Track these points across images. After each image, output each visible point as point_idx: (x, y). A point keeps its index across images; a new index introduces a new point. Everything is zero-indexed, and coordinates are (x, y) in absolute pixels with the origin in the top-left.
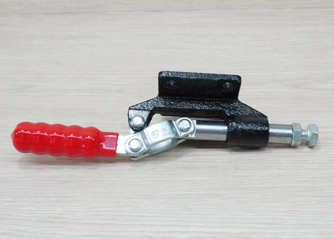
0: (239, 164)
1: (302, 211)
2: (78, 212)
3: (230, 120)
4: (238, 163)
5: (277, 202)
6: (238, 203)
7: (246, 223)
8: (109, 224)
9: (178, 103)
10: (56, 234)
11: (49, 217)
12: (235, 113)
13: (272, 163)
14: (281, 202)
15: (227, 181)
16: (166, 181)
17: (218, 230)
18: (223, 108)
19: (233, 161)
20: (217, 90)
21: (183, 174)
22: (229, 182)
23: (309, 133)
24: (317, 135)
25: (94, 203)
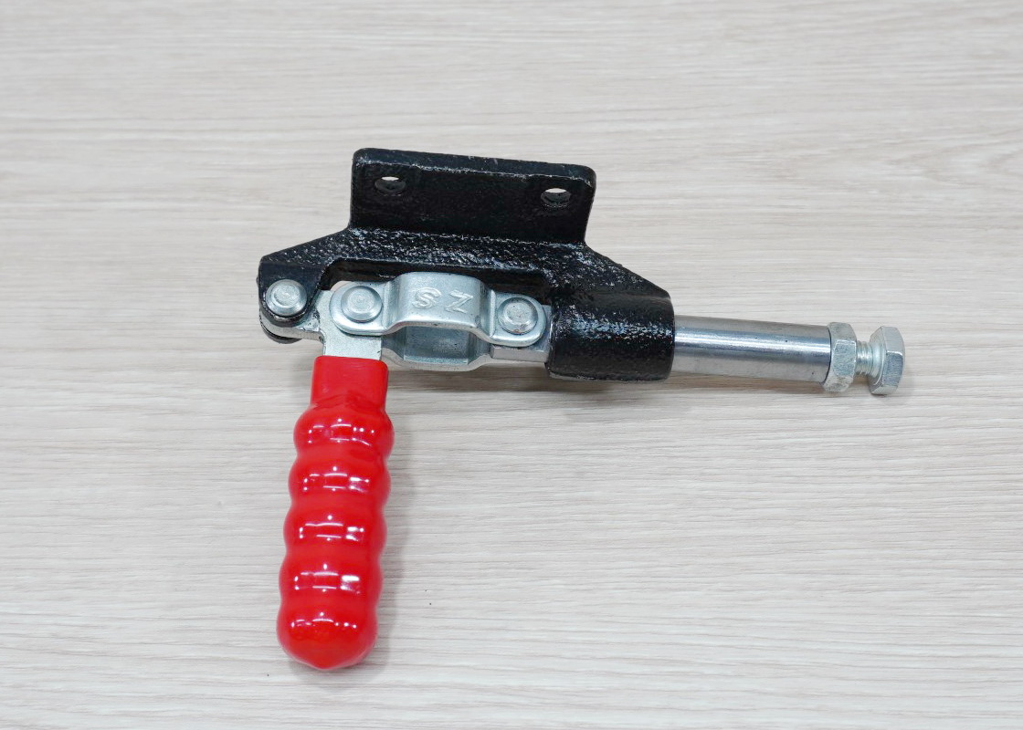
0: (589, 459)
1: (752, 620)
2: (132, 619)
4: (585, 455)
6: (577, 590)
7: (593, 658)
8: (217, 659)
10: (73, 692)
11: (55, 636)
15: (551, 518)
17: (513, 683)
19: (571, 448)
22: (555, 521)
23: (877, 355)
24: (900, 359)
25: (176, 590)
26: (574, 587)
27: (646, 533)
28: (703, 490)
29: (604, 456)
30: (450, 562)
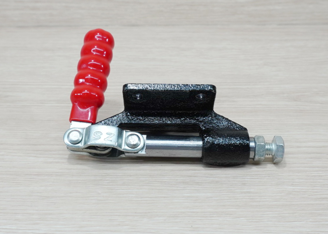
0: (246, 179)
3: (205, 135)
4: (245, 178)
5: (296, 221)
9: (147, 118)
12: (210, 126)
13: (284, 179)
14: (301, 221)
15: (235, 198)
16: (165, 197)
18: (197, 121)
20: (189, 102)
21: (184, 190)
22: (238, 199)
23: (274, 146)
25: (83, 221)
26: (250, 221)
27: (275, 203)
28: (294, 189)
29: (252, 179)
30: (197, 212)
